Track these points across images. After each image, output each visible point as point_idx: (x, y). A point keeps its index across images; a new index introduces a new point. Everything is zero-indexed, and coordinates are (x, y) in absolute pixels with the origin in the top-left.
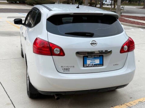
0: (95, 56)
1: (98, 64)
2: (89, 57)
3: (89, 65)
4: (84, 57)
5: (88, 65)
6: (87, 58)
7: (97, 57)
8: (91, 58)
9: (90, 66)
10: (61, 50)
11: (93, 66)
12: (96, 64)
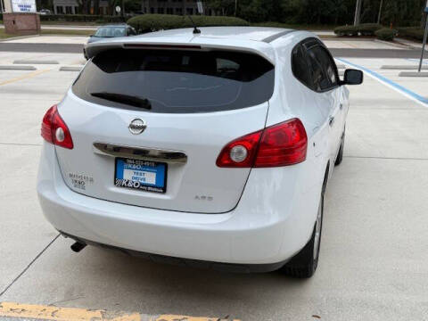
0: (144, 162)
1: (153, 186)
2: (129, 161)
3: (127, 183)
4: (117, 160)
5: (124, 183)
6: (125, 165)
7: (150, 167)
8: (134, 167)
9: (130, 185)
10: (67, 134)
11: (139, 189)
12: (147, 186)
